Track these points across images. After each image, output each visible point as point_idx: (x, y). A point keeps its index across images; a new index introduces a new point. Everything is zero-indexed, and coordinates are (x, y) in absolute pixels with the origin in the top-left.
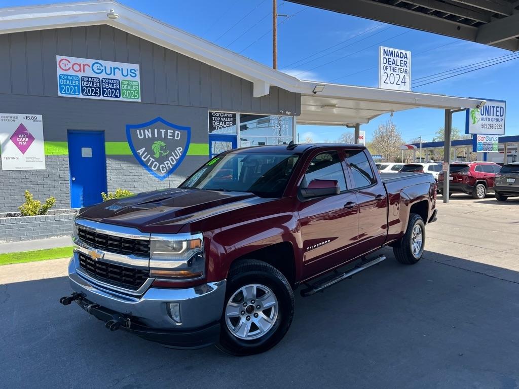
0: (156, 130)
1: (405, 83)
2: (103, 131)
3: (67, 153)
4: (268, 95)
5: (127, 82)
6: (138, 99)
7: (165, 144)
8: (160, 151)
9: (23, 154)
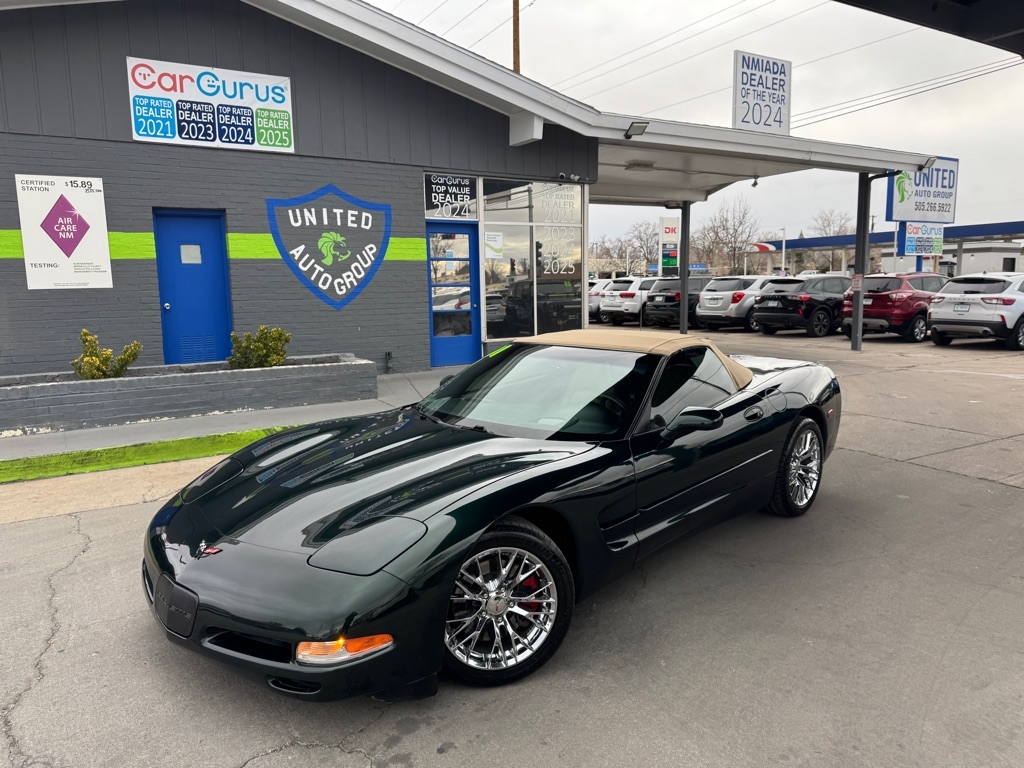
0: (325, 210)
1: (780, 122)
2: (224, 210)
3: (153, 255)
4: (540, 141)
5: (266, 114)
6: (289, 146)
7: (343, 238)
8: (333, 252)
9: (69, 256)
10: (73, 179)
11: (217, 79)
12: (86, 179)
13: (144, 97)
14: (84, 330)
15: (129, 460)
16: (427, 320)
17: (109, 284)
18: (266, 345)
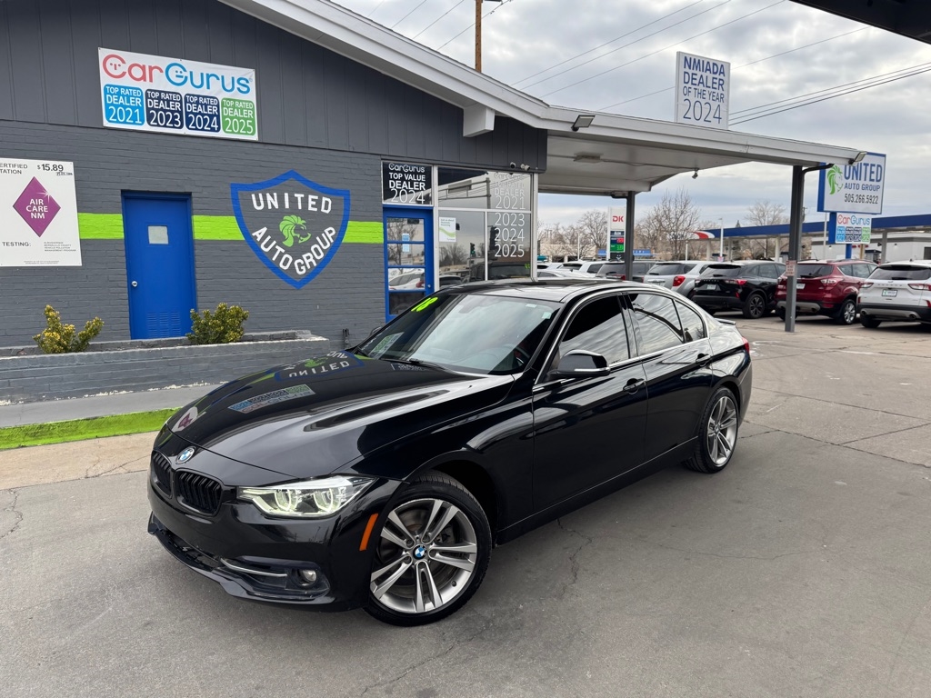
0: (286, 195)
1: (719, 118)
2: (189, 194)
3: (121, 236)
4: (491, 132)
5: (231, 103)
6: (253, 134)
7: (304, 222)
8: (294, 235)
9: (39, 236)
10: (45, 162)
11: (185, 70)
12: (57, 163)
13: (115, 86)
14: (48, 306)
15: (81, 433)
16: (383, 299)
17: (78, 263)
18: (224, 322)
